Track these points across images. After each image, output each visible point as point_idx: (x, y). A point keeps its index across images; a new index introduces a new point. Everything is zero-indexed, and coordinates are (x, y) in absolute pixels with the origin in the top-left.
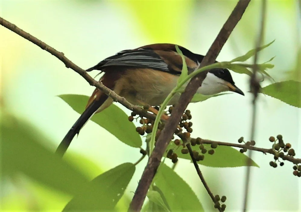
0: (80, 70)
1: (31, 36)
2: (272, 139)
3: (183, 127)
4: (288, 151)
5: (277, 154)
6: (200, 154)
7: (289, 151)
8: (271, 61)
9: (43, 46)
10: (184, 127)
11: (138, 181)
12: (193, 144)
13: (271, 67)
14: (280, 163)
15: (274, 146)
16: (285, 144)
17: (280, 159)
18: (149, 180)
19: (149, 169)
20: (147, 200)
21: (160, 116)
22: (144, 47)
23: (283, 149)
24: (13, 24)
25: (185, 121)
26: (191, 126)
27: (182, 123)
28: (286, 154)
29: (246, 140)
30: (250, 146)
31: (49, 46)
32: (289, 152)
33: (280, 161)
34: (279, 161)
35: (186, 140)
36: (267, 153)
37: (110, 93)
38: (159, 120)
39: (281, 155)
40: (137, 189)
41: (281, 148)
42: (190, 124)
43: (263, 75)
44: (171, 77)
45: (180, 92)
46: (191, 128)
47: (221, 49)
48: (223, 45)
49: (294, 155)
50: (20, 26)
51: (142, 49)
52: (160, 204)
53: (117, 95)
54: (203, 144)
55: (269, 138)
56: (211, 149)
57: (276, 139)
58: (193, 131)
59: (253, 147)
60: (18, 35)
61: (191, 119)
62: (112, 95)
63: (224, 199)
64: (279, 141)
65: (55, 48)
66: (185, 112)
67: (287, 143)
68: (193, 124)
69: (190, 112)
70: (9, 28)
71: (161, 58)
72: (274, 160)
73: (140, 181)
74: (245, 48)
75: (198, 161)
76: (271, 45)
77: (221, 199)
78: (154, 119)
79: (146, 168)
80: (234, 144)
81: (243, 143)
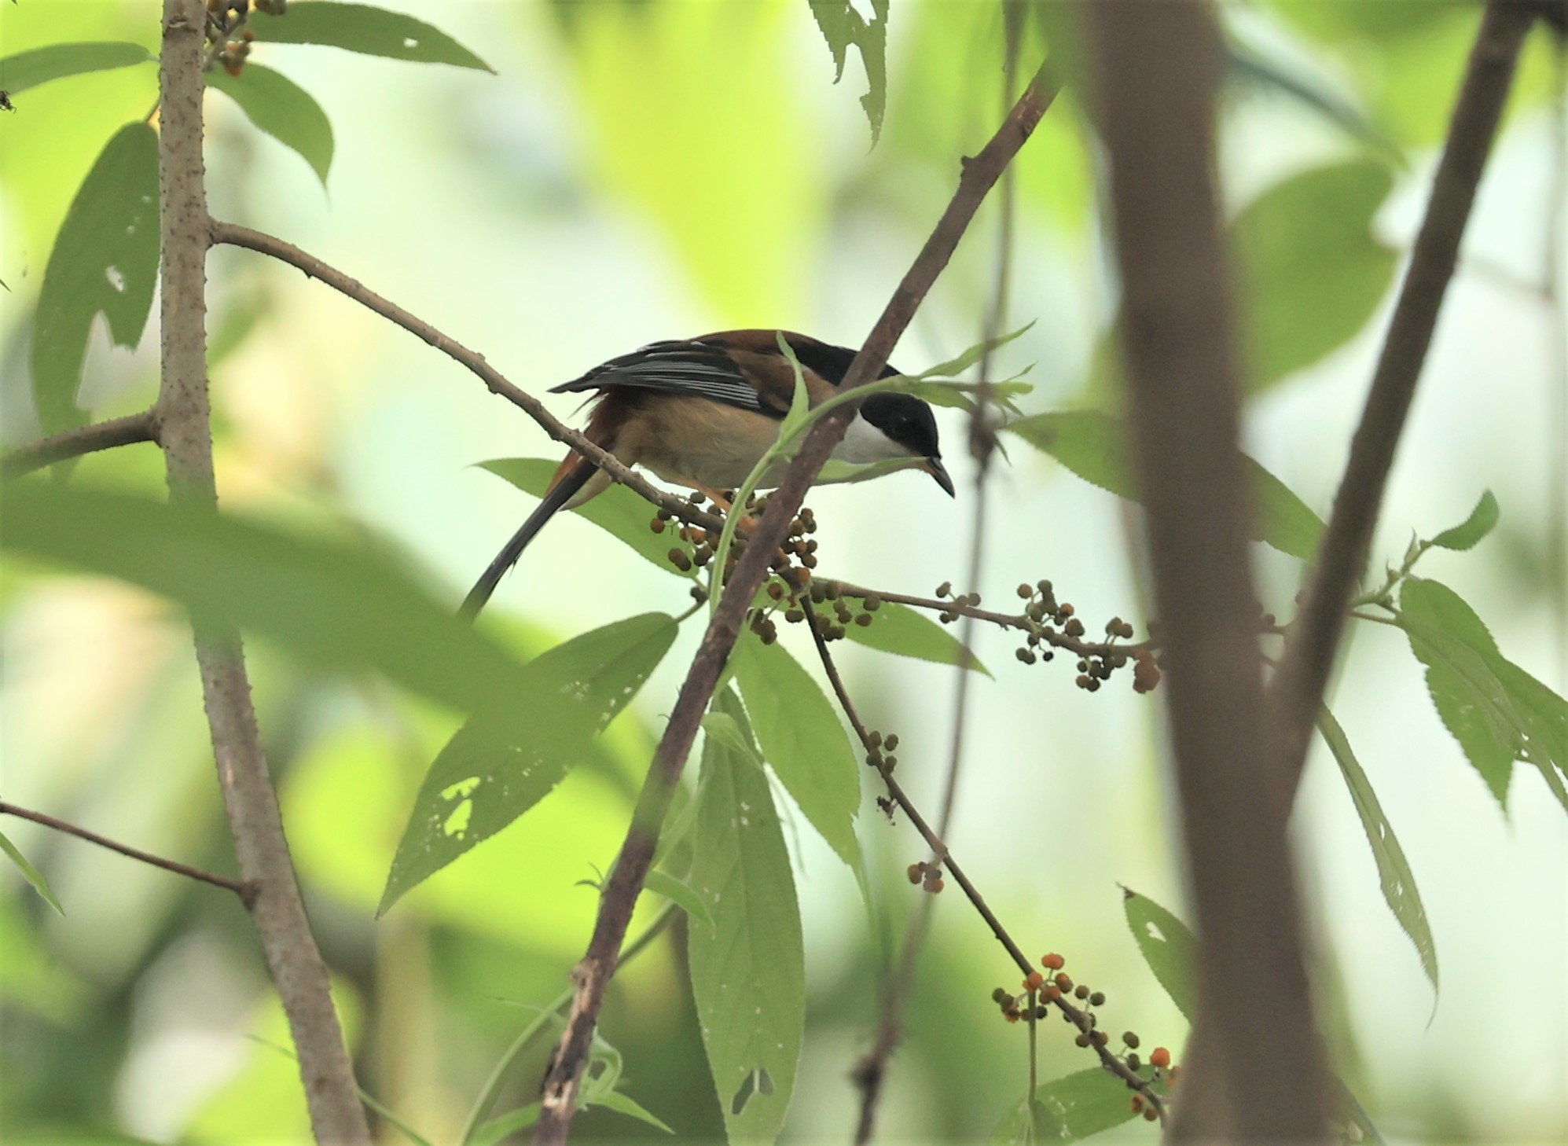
0: (524, 400)
1: (400, 309)
2: (1024, 592)
3: (791, 553)
4: (1066, 622)
5: (1036, 630)
6: (835, 623)
7: (1068, 623)
8: (1025, 376)
9: (429, 337)
10: (794, 553)
11: (680, 687)
12: (818, 599)
13: (1026, 389)
14: (1042, 653)
15: (1032, 607)
16: (1059, 605)
17: (1045, 644)
18: (706, 684)
19: (708, 657)
20: (701, 733)
21: (734, 524)
22: (704, 340)
23: (1053, 617)
24: (353, 280)
25: (797, 539)
26: (813, 550)
27: (791, 543)
28: (1059, 630)
29: (957, 591)
30: (967, 606)
31: (445, 337)
32: (1066, 627)
33: (1042, 647)
34: (1040, 648)
35: (800, 586)
36: (1009, 627)
37: (604, 460)
38: (731, 535)
39: (1048, 634)
40: (676, 710)
41: (1046, 616)
42: (812, 546)
43: (1004, 412)
44: (762, 421)
45: (789, 455)
46: (812, 557)
47: (895, 343)
48: (900, 333)
49: (1081, 632)
50: (371, 284)
51: (699, 343)
52: (736, 747)
53: (621, 465)
54: (844, 599)
55: (1017, 587)
56: (864, 611)
57: (1035, 590)
58: (818, 564)
59: (974, 610)
60: (366, 308)
61: (815, 533)
62: (609, 466)
63: (892, 742)
64: (1044, 597)
65: (461, 343)
66: (799, 513)
67: (1065, 602)
68: (819, 546)
69: (812, 515)
70: (340, 290)
71: (744, 372)
72: (1027, 647)
73: (684, 687)
74: (958, 341)
75: (830, 640)
76: (1027, 332)
77: (883, 741)
78: (719, 530)
79: (699, 653)
80: (922, 600)
81: (948, 599)
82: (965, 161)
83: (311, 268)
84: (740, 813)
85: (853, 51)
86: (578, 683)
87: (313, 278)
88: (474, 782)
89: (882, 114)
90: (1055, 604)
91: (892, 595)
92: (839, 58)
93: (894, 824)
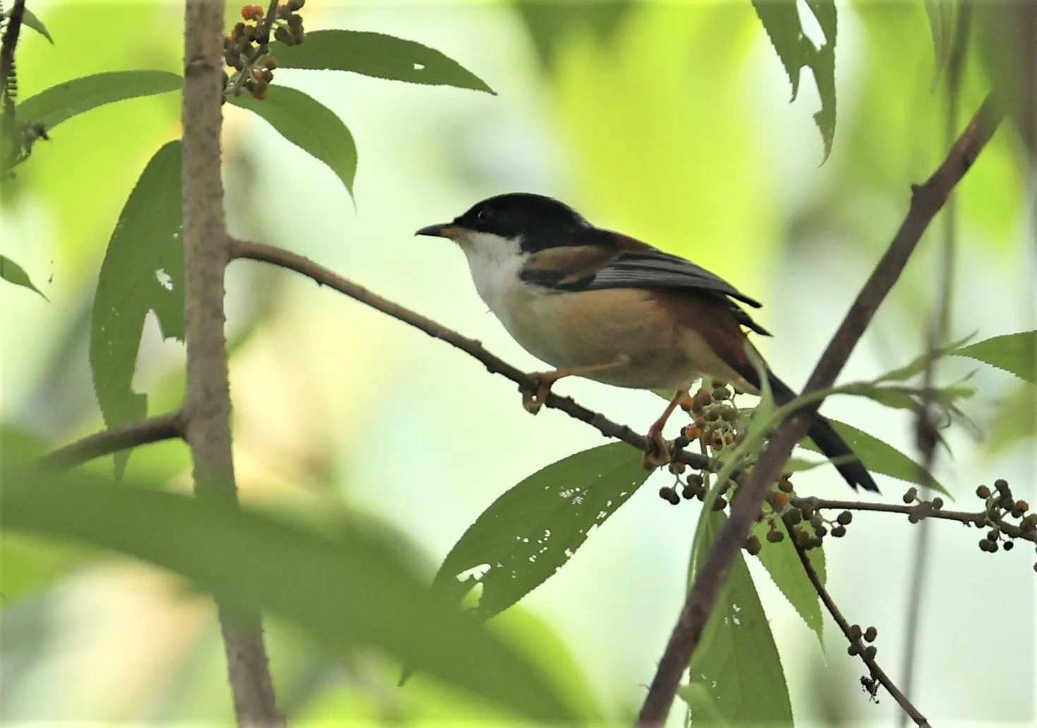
2: (982, 492)
4: (1022, 517)
5: (996, 526)
6: (812, 534)
7: (1024, 517)
8: (967, 381)
13: (967, 393)
14: (1003, 543)
16: (1016, 502)
17: (1005, 537)
23: (1010, 511)
28: (1017, 524)
30: (932, 508)
33: (1002, 538)
34: (1001, 540)
36: (970, 523)
39: (1007, 528)
41: (1004, 510)
43: (947, 413)
46: (789, 483)
50: (374, 288)
55: (975, 489)
56: (838, 525)
57: (992, 488)
58: (794, 488)
59: (939, 511)
63: (871, 634)
64: (1001, 495)
65: (459, 332)
67: (1020, 499)
70: (349, 295)
72: (989, 540)
77: (864, 634)
80: (889, 506)
81: (914, 503)
82: (915, 188)
83: (322, 278)
84: (732, 613)
85: (806, 73)
86: (578, 490)
87: (324, 286)
88: (486, 568)
89: (834, 130)
90: (1012, 501)
91: (864, 504)
92: (795, 80)
93: (878, 702)
